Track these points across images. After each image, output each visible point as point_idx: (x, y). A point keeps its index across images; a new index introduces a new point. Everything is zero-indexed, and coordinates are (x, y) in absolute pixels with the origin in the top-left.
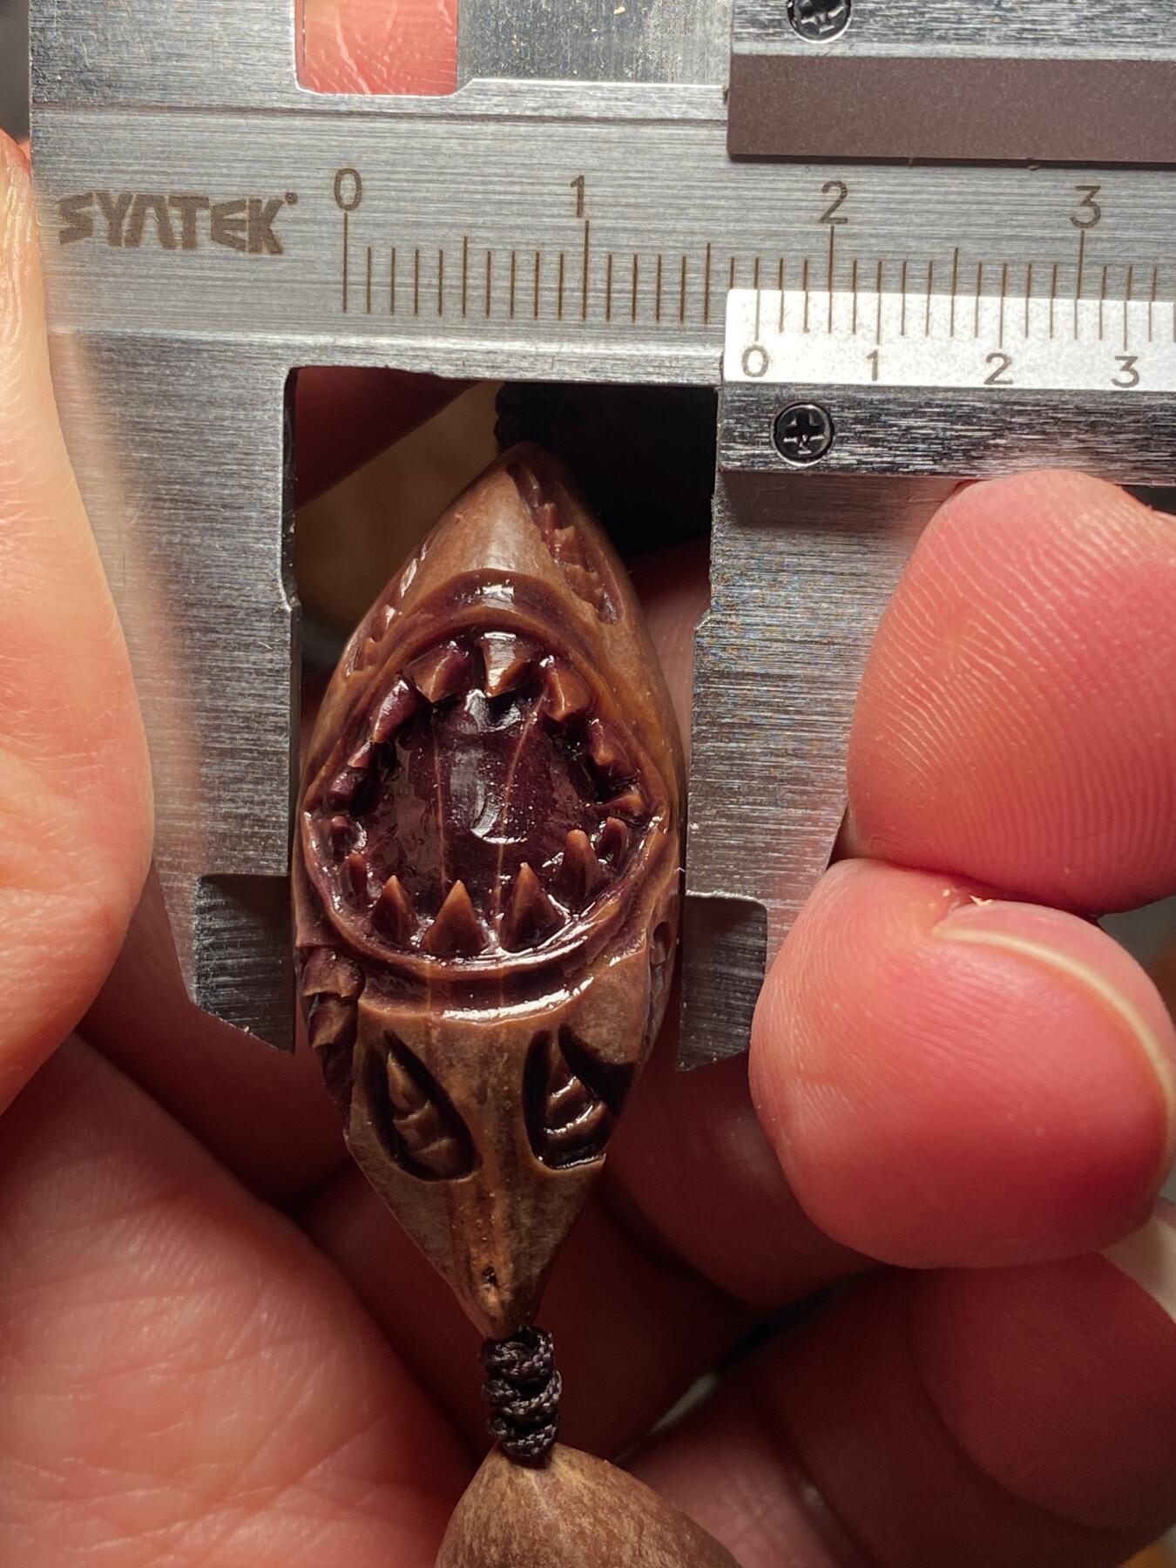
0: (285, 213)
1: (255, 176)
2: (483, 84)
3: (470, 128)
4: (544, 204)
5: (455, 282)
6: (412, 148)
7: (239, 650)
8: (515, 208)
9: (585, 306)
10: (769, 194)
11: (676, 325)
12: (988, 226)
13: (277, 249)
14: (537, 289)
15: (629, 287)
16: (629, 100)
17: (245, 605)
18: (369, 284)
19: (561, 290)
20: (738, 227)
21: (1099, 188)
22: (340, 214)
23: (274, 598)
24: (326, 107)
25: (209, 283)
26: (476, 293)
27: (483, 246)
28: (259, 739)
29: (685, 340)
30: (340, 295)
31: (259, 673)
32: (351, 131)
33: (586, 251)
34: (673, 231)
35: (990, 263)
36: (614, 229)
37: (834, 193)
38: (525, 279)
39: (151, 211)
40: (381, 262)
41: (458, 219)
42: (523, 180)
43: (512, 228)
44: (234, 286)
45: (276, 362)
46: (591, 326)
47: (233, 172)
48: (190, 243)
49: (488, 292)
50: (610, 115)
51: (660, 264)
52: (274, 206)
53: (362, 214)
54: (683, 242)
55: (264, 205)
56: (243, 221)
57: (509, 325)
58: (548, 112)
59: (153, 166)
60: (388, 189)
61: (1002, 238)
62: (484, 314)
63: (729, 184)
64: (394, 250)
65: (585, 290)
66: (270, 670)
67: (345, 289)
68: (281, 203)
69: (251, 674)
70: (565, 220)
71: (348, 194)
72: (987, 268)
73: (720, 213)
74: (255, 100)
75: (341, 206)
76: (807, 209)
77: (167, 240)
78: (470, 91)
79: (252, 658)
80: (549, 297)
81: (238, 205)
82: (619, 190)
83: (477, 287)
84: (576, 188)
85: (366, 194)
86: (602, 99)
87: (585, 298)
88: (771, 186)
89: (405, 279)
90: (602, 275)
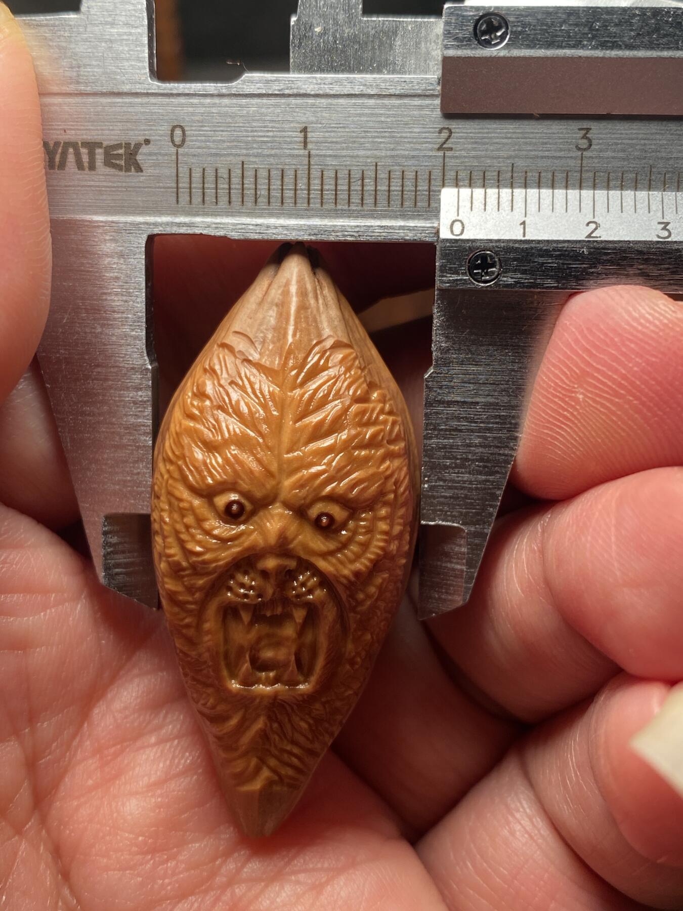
0: (144, 149)
1: (127, 130)
2: (252, 77)
3: (244, 101)
4: (286, 142)
5: (237, 186)
6: (213, 113)
7: (124, 390)
8: (269, 145)
9: (309, 199)
10: (408, 135)
11: (360, 208)
12: (531, 151)
13: (139, 169)
14: (282, 190)
15: (333, 187)
16: (331, 84)
17: (126, 366)
18: (190, 188)
19: (296, 190)
20: (393, 153)
21: (591, 129)
22: (174, 150)
23: (141, 362)
24: (165, 92)
25: (103, 189)
26: (249, 192)
27: (253, 166)
28: (135, 439)
29: (364, 217)
30: (175, 195)
31: (135, 403)
32: (179, 104)
33: (309, 168)
34: (358, 156)
35: (531, 171)
36: (325, 156)
37: (445, 134)
38: (275, 185)
39: (71, 150)
40: (197, 175)
41: (238, 151)
42: (274, 129)
43: (268, 156)
44: (117, 191)
45: (140, 232)
46: (312, 210)
47: (115, 128)
48: (92, 167)
49: (256, 192)
50: (321, 92)
51: (349, 174)
52: (138, 146)
53: (186, 150)
54: (362, 162)
55: (132, 146)
56: (122, 155)
57: (268, 209)
58: (287, 92)
59: (72, 125)
60: (201, 135)
61: (537, 157)
62: (254, 204)
63: (386, 130)
64: (204, 169)
65: (309, 190)
66: (141, 401)
67: (177, 191)
68: (142, 144)
69: (130, 403)
70: (297, 151)
71: (178, 140)
72: (529, 174)
73: (382, 145)
74: (126, 88)
75: (175, 145)
76: (429, 143)
77: (80, 166)
78: (244, 81)
79: (131, 395)
80: (289, 194)
81: (119, 146)
82: (327, 134)
83: (249, 189)
84: (303, 133)
85: (187, 139)
86: (317, 84)
87: (309, 194)
88: (410, 130)
89: (210, 185)
90: (318, 181)
